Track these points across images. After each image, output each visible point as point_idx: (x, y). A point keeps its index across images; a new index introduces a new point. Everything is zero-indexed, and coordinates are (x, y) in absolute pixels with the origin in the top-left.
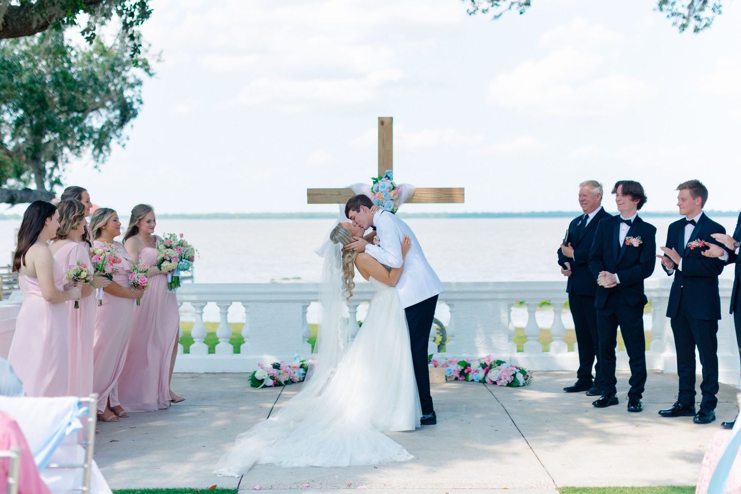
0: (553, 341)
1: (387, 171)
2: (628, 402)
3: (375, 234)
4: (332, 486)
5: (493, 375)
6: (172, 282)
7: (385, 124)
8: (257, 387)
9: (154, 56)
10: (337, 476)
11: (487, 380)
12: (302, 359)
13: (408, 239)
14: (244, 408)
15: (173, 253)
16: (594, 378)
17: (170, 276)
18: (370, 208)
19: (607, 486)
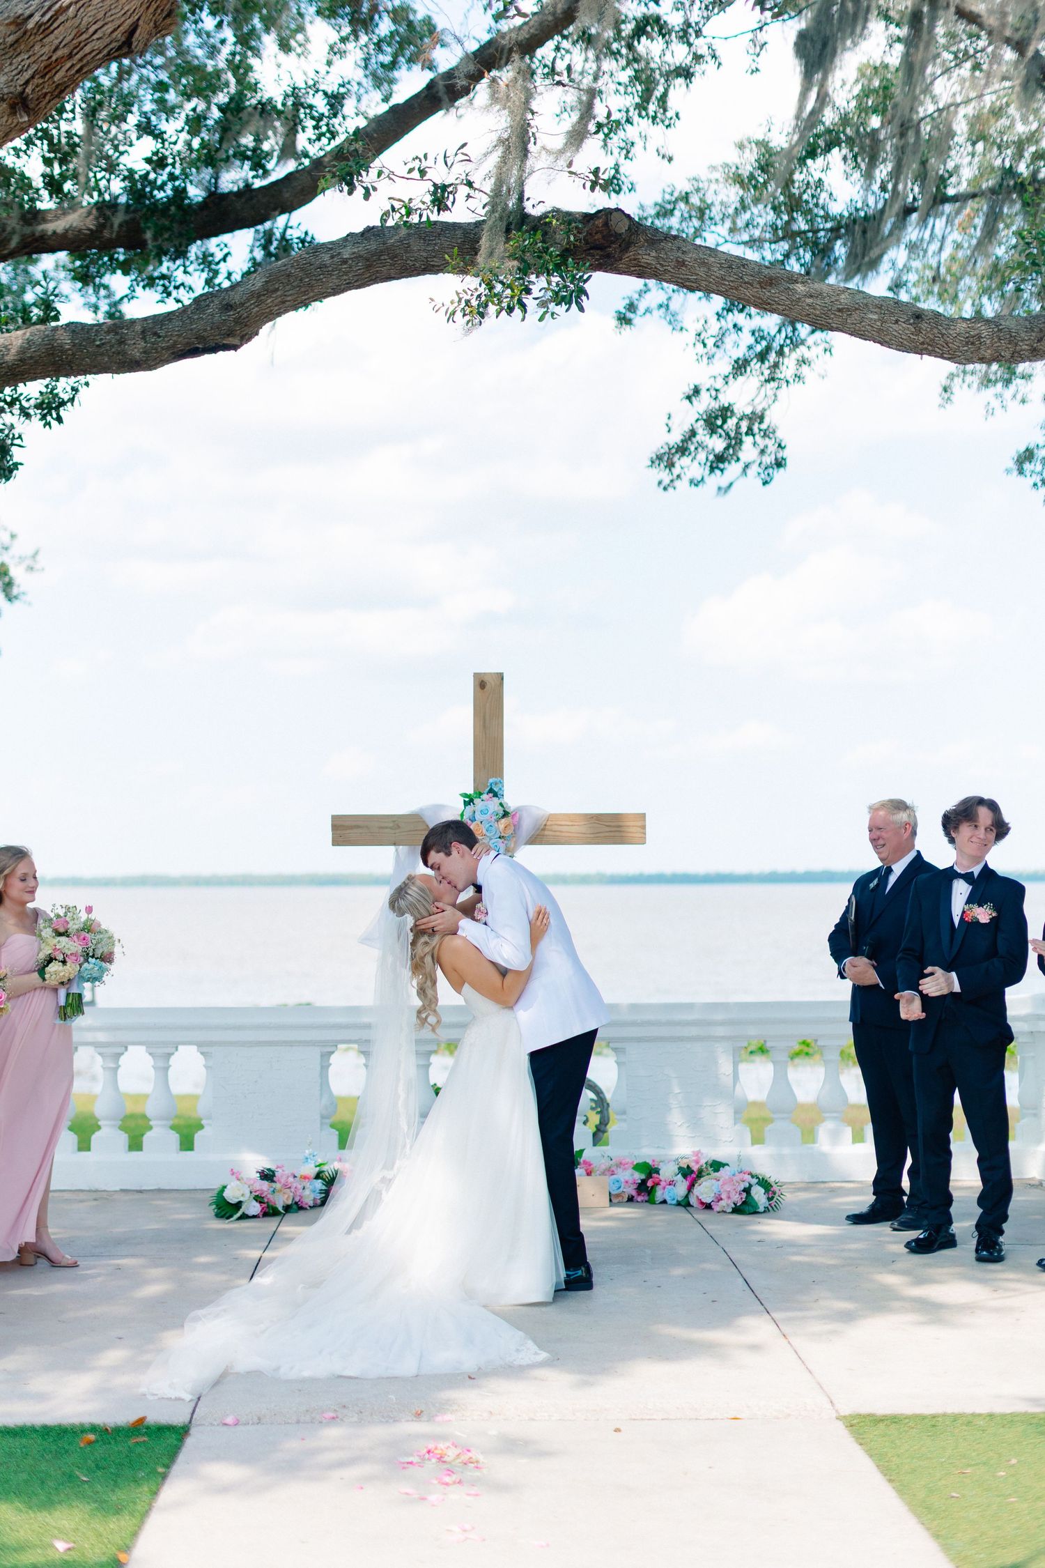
0: (823, 1120)
1: (491, 780)
2: (975, 1242)
3: (480, 900)
4: (383, 1417)
5: (705, 1189)
6: (67, 1004)
7: (488, 687)
8: (228, 1218)
9: (22, 559)
10: (392, 1397)
11: (693, 1201)
12: (320, 1161)
13: (545, 914)
14: (203, 1259)
15: (69, 945)
16: (906, 1195)
17: (62, 993)
18: (471, 849)
19: (940, 1411)
